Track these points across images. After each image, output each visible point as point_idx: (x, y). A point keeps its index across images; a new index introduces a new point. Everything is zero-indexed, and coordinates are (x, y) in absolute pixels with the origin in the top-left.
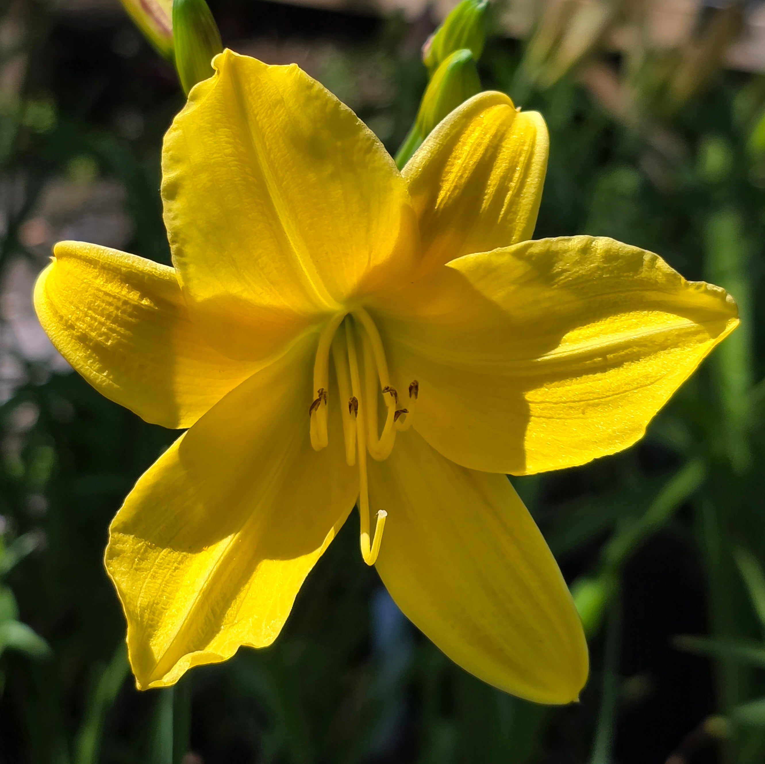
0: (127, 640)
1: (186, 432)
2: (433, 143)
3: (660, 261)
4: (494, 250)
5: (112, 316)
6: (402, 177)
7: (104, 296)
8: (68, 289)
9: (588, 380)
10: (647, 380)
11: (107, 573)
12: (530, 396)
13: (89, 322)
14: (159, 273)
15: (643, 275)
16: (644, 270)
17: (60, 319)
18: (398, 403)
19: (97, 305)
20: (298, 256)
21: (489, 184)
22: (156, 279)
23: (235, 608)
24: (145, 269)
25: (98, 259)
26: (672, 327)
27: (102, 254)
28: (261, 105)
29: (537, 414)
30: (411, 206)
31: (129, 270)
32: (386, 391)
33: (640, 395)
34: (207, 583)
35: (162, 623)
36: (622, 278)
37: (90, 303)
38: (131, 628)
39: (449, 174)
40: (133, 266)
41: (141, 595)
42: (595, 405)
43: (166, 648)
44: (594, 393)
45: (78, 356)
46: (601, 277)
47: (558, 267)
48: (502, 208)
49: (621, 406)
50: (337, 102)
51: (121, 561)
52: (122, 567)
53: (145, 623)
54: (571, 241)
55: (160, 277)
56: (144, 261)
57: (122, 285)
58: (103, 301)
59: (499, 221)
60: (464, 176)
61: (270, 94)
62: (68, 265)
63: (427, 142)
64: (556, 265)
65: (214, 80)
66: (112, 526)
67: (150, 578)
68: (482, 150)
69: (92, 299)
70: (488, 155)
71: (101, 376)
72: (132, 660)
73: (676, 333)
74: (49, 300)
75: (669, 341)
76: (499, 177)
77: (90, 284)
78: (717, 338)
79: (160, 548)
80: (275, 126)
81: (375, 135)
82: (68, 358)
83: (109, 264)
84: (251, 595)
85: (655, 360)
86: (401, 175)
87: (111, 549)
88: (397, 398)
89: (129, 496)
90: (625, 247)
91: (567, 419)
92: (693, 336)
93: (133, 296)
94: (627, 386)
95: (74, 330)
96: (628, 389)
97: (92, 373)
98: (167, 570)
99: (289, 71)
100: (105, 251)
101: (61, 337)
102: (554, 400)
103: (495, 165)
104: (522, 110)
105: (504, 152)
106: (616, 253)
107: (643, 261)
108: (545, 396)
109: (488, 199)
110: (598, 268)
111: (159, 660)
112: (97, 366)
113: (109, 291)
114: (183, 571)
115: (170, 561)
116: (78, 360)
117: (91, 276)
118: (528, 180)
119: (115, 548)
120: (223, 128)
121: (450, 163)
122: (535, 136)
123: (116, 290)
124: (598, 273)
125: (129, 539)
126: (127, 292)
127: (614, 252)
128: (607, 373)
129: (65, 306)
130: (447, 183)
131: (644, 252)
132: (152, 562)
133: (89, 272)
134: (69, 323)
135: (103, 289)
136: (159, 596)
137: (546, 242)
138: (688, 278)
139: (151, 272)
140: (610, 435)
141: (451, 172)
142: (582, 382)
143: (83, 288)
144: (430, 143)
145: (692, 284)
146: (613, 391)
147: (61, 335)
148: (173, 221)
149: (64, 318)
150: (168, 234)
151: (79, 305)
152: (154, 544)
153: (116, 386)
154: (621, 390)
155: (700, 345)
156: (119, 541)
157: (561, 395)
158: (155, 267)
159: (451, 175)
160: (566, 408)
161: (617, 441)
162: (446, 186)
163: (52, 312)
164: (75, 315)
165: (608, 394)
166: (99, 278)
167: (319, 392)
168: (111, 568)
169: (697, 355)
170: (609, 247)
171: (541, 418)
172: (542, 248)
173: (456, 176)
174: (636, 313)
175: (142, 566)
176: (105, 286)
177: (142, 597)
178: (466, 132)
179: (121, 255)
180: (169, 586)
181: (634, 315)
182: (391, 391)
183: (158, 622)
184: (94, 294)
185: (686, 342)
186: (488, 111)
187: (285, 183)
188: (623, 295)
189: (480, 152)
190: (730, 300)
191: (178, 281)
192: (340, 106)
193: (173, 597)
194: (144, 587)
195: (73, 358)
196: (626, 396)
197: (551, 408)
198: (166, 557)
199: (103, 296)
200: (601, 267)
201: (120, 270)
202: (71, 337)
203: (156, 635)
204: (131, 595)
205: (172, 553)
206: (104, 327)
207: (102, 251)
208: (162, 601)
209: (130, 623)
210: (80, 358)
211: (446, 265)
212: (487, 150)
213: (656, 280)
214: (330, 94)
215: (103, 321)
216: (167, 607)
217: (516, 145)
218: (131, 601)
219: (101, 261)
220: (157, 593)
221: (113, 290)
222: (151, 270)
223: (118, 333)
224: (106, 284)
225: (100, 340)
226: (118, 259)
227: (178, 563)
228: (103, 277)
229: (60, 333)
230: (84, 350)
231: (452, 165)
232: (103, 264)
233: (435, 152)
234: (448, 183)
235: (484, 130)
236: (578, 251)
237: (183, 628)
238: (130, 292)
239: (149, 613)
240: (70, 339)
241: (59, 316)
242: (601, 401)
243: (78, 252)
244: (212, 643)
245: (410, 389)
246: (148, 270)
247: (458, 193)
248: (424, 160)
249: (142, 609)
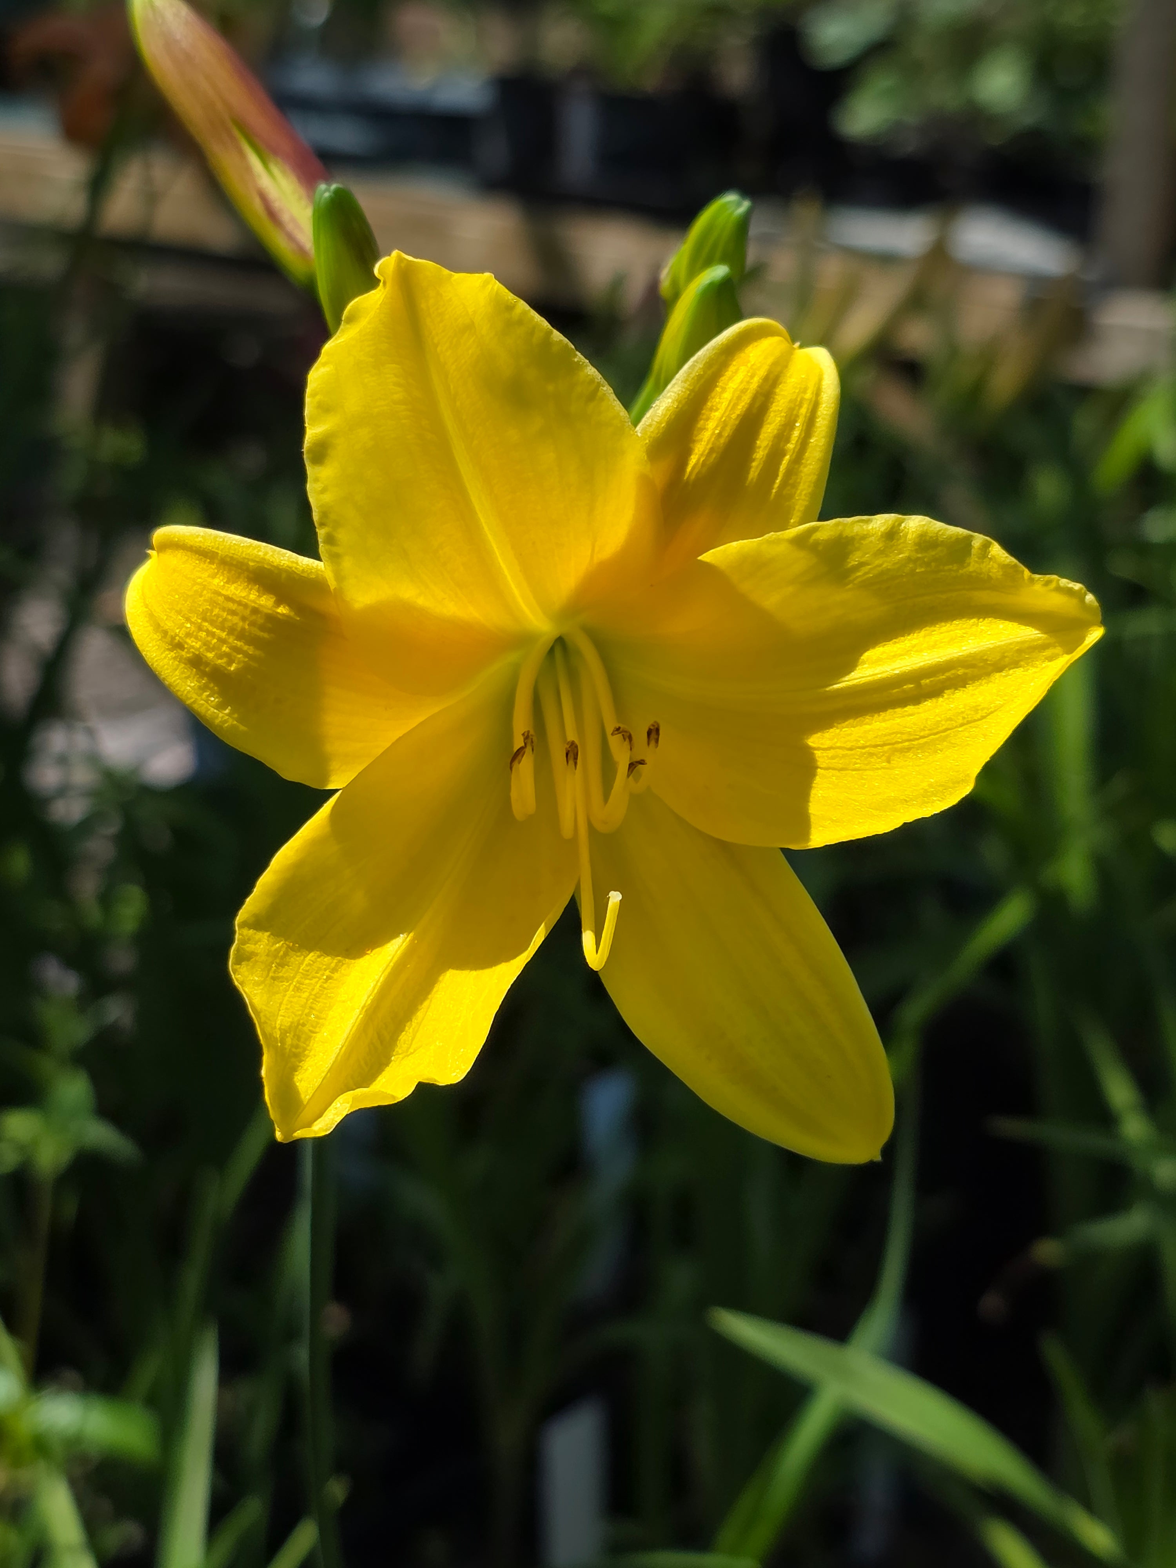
0: (263, 1072)
1: (339, 793)
2: (680, 388)
3: (995, 548)
4: (766, 536)
5: (236, 630)
6: (637, 435)
7: (225, 601)
9: (895, 716)
10: (977, 713)
11: (234, 983)
12: (815, 740)
13: (205, 638)
14: (301, 569)
15: (971, 569)
16: (972, 561)
17: (163, 635)
18: (632, 750)
19: (215, 615)
20: (495, 546)
21: (758, 445)
23: (410, 1033)
24: (282, 564)
25: (216, 551)
26: (1010, 639)
27: (222, 545)
28: (442, 330)
29: (825, 766)
31: (260, 565)
32: (616, 732)
33: (967, 734)
34: (371, 997)
35: (310, 1051)
36: (943, 573)
37: (205, 612)
38: (268, 1056)
39: (703, 431)
40: (265, 559)
41: (281, 1013)
42: (905, 750)
43: (317, 1085)
44: (902, 733)
45: (189, 686)
46: (912, 572)
47: (854, 560)
48: (776, 478)
49: (940, 750)
51: (253, 967)
52: (254, 975)
53: (288, 1051)
54: (872, 523)
55: (303, 575)
56: (281, 553)
57: (250, 586)
58: (224, 609)
59: (773, 494)
60: (723, 432)
61: (456, 315)
62: (174, 559)
63: (673, 387)
64: (851, 556)
65: (379, 294)
66: (239, 920)
67: (293, 990)
68: (749, 398)
69: (208, 607)
70: (757, 405)
71: (221, 715)
72: (271, 1103)
73: (1017, 648)
74: (147, 609)
75: (1007, 659)
76: (771, 435)
77: (205, 585)
78: (1073, 654)
79: (305, 950)
80: (463, 361)
81: (600, 376)
82: (175, 690)
83: (232, 558)
84: (431, 1015)
85: (987, 686)
86: (636, 433)
87: (239, 951)
88: (632, 742)
89: (263, 878)
90: (946, 529)
91: (866, 770)
92: (1039, 652)
93: (266, 602)
94: (948, 722)
95: (183, 651)
96: (951, 726)
97: (208, 708)
98: (317, 979)
99: (481, 285)
100: (226, 540)
101: (166, 660)
102: (849, 745)
103: (767, 420)
104: (801, 347)
105: (778, 401)
106: (934, 538)
107: (971, 549)
108: (836, 740)
109: (757, 467)
110: (909, 559)
111: (307, 1101)
112: (216, 700)
113: (233, 595)
114: (337, 982)
116: (189, 692)
117: (206, 574)
118: (812, 441)
119: (244, 950)
120: (391, 364)
121: (704, 417)
122: (820, 380)
123: (241, 593)
124: (909, 567)
125: (264, 937)
126: (258, 596)
127: (931, 537)
128: (921, 705)
129: (171, 617)
131: (972, 536)
132: (296, 969)
133: (203, 569)
134: (176, 641)
135: (224, 592)
136: (306, 1014)
137: (837, 524)
138: (1034, 571)
139: (291, 568)
140: (925, 790)
141: (705, 428)
142: (887, 718)
143: (196, 591)
144: (677, 389)
145: (1039, 578)
146: (929, 730)
147: (165, 658)
148: (320, 495)
149: (169, 634)
150: (314, 514)
151: (190, 615)
152: (297, 945)
153: (242, 728)
154: (940, 729)
155: (1049, 664)
156: (249, 939)
157: (857, 738)
158: (295, 562)
159: (705, 433)
160: (865, 756)
161: (935, 799)
162: (698, 449)
163: (151, 626)
164: (184, 629)
165: (922, 734)
166: (218, 576)
167: (523, 734)
168: (240, 976)
169: (1045, 678)
170: (925, 530)
171: (832, 771)
172: (832, 533)
173: (713, 433)
174: (961, 622)
175: (281, 974)
176: (226, 588)
177: (283, 1016)
178: (725, 373)
179: (249, 544)
180: (319, 1002)
182: (623, 733)
183: (305, 1050)
184: (211, 598)
185: (1030, 661)
186: (756, 346)
188: (944, 597)
189: (745, 401)
190: (1090, 601)
191: (328, 580)
193: (325, 1016)
194: (284, 1002)
196: (947, 736)
197: (844, 756)
198: (314, 962)
199: (223, 602)
200: (913, 558)
201: (247, 565)
202: (178, 660)
203: (302, 1067)
204: (267, 1012)
205: (323, 957)
206: (225, 646)
207: (221, 540)
208: (310, 1021)
209: (267, 1052)
210: (191, 690)
211: (699, 558)
212: (754, 398)
213: (989, 576)
215: (224, 637)
216: (317, 1030)
217: (795, 392)
218: (267, 1021)
219: (220, 552)
220: (303, 1011)
221: (237, 593)
222: (290, 565)
223: (246, 654)
224: (227, 585)
225: (219, 663)
226: (245, 551)
227: (330, 970)
228: (223, 574)
229: (164, 655)
230: (197, 678)
231: (708, 419)
232: (223, 556)
233: (684, 402)
234: (701, 445)
235: (751, 371)
236: (882, 536)
237: (339, 1058)
238: (261, 597)
239: (292, 1037)
240: (178, 663)
241: (163, 630)
242: (914, 745)
243: (187, 541)
244: (379, 1078)
245: (649, 733)
246: (286, 565)
247: (715, 459)
248: (668, 412)
249: (282, 1031)
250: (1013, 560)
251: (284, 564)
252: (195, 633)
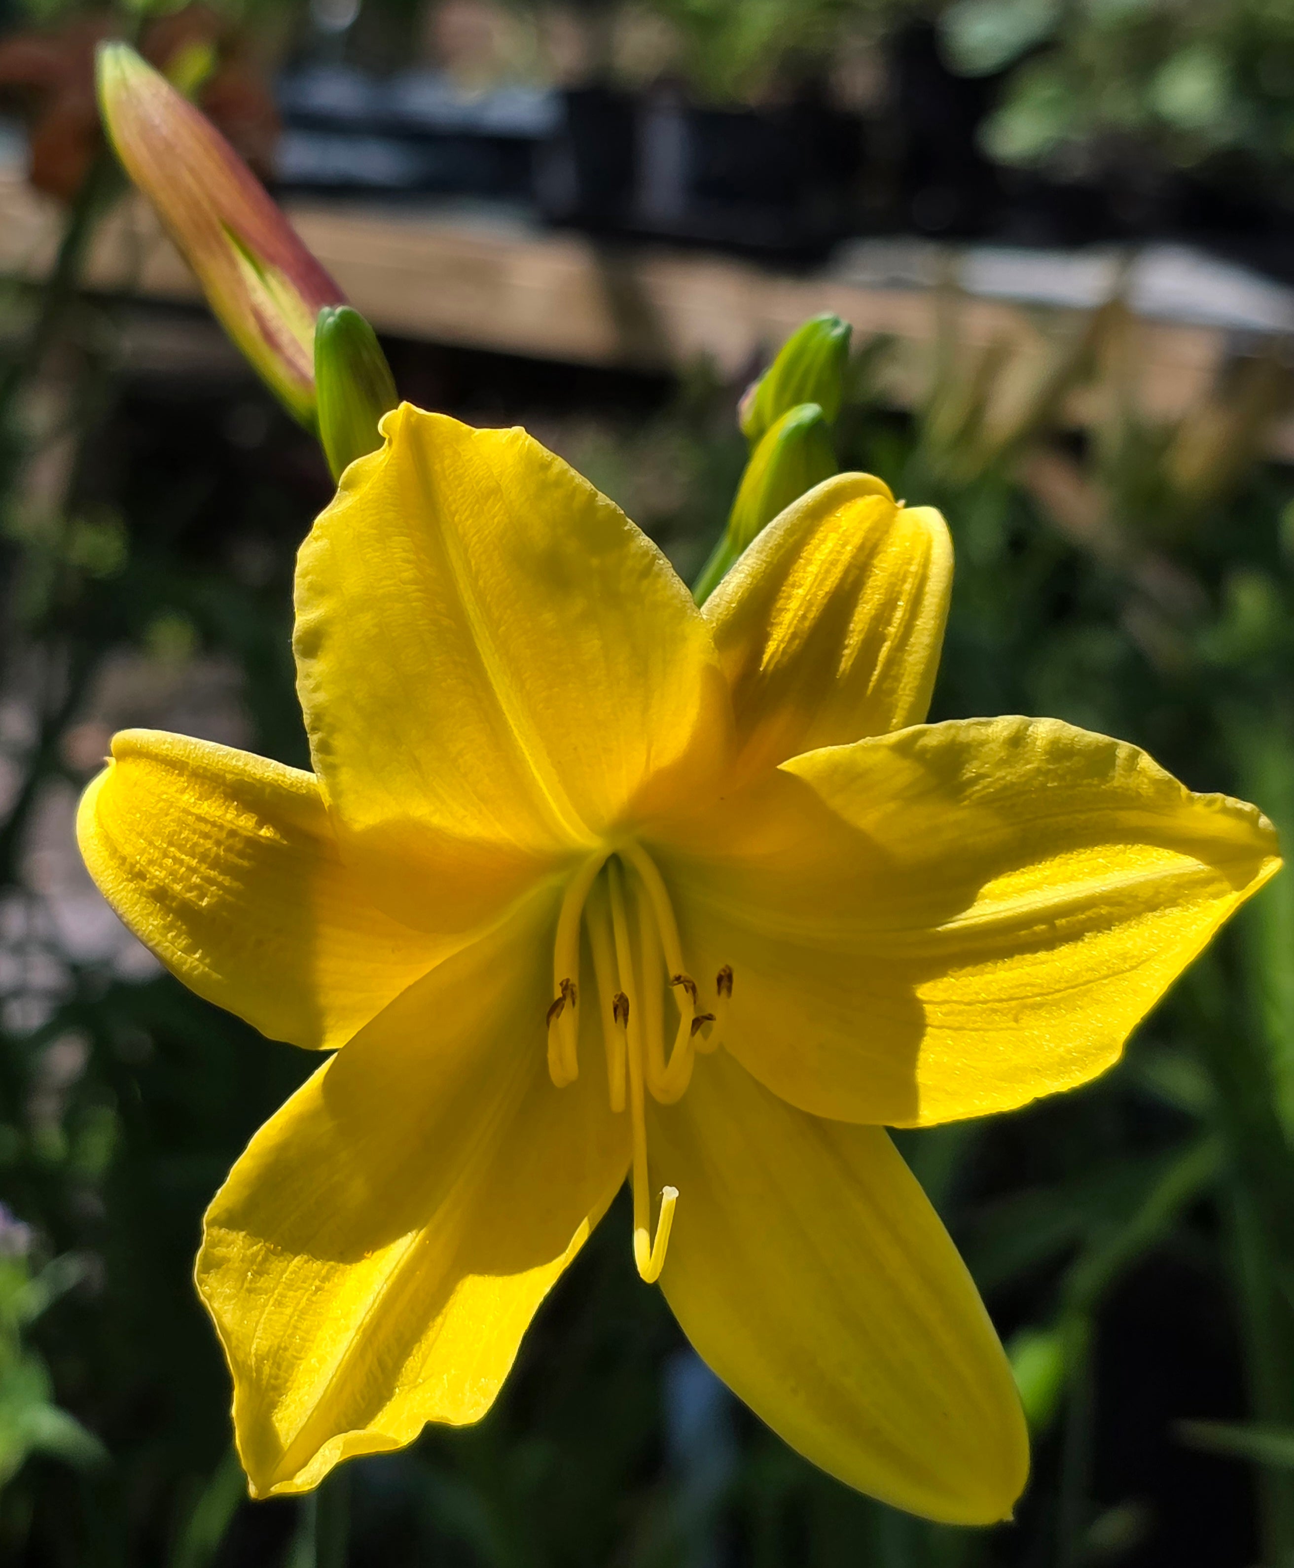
0: (234, 1411)
1: (336, 1055)
2: (755, 560)
3: (1145, 759)
4: (861, 742)
5: (208, 856)
6: (702, 618)
7: (196, 822)
8: (134, 811)
9: (1023, 963)
10: (1125, 962)
11: (200, 1298)
12: (925, 991)
13: (171, 867)
14: (289, 782)
15: (1116, 783)
16: (1116, 774)
17: (121, 862)
18: (697, 1003)
19: (184, 838)
20: (527, 753)
21: (851, 629)
22: (284, 793)
23: (418, 1358)
24: (265, 776)
25: (187, 760)
26: (1166, 871)
27: (192, 751)
28: (462, 497)
29: (936, 1023)
30: (719, 666)
31: (239, 777)
32: (676, 982)
33: (1113, 989)
34: (371, 1314)
35: (294, 1381)
36: (1080, 789)
37: (172, 834)
38: (240, 1389)
39: (784, 613)
40: (245, 771)
41: (258, 1334)
42: (1036, 1007)
43: (301, 1425)
44: (1033, 986)
45: (153, 925)
46: (1043, 787)
47: (970, 771)
48: (875, 670)
49: (1081, 1008)
50: (592, 492)
51: (224, 1276)
52: (225, 1286)
53: (264, 1382)
54: (992, 726)
55: (291, 790)
56: (265, 763)
57: (227, 803)
58: (194, 832)
59: (869, 692)
60: (808, 615)
61: (477, 478)
62: (135, 770)
63: (745, 559)
64: (967, 766)
65: (383, 454)
66: (208, 1216)
67: (273, 1305)
68: (840, 572)
69: (175, 828)
70: (850, 579)
71: (190, 960)
72: (242, 1450)
73: (1174, 881)
74: (102, 830)
75: (1162, 895)
76: (868, 616)
77: (173, 802)
78: (1244, 890)
79: (289, 1254)
80: (487, 532)
81: (656, 546)
83: (205, 769)
84: (445, 1335)
85: (1137, 929)
86: (700, 614)
87: (205, 1255)
88: (696, 994)
89: (238, 1164)
90: (1083, 735)
91: (988, 1030)
92: (1202, 887)
93: (246, 822)
94: (1090, 973)
95: (145, 881)
96: (1092, 978)
97: (176, 954)
98: (303, 1291)
99: (509, 440)
100: (198, 746)
101: (124, 893)
102: (967, 999)
103: (862, 598)
104: (907, 506)
105: (877, 575)
106: (1069, 746)
107: (1115, 760)
108: (951, 992)
109: (851, 654)
110: (1038, 771)
111: (288, 1445)
112: (183, 942)
113: (205, 814)
114: (329, 1293)
115: (307, 1277)
116: (151, 931)
117: (175, 788)
118: (918, 623)
119: (213, 1254)
120: (399, 536)
121: (785, 595)
122: (929, 548)
123: (216, 811)
124: (1039, 780)
125: (238, 1239)
126: (236, 815)
127: (1066, 744)
128: (1056, 951)
129: (130, 840)
130: (779, 627)
131: (1117, 744)
132: (277, 1278)
133: (170, 782)
134: (136, 870)
135: (195, 810)
136: (289, 1336)
137: (950, 727)
138: (1193, 788)
139: (277, 781)
140: (1062, 1057)
141: (785, 609)
142: (1013, 966)
143: (161, 809)
144: (750, 561)
145: (1200, 797)
146: (1067, 982)
147: (123, 889)
148: (313, 694)
149: (128, 860)
150: (305, 716)
151: (153, 838)
152: (280, 1248)
153: (216, 976)
154: (1081, 981)
155: (1215, 902)
156: (220, 1241)
157: (978, 990)
158: (283, 773)
159: (786, 615)
160: (987, 1012)
161: (1073, 1068)
162: (778, 632)
163: (107, 850)
164: (146, 855)
165: (1057, 987)
166: (187, 791)
167: (561, 984)
168: (207, 1288)
169: (1208, 919)
170: (1057, 736)
171: (944, 1029)
172: (942, 738)
173: (795, 616)
174: (1104, 848)
175: (259, 1285)
176: (198, 806)
177: (260, 1338)
178: (811, 542)
179: (224, 753)
180: (304, 1319)
181: (1102, 851)
182: (686, 984)
183: (286, 1381)
184: (179, 818)
185: (1190, 898)
186: (849, 507)
187: (503, 628)
188: (1083, 817)
189: (835, 576)
190: (1265, 825)
191: (322, 795)
192: (597, 499)
193: (312, 1338)
194: (262, 1320)
195: (143, 929)
196: (1089, 990)
197: (960, 1013)
198: (300, 1269)
199: (194, 822)
200: (1043, 770)
201: (224, 777)
202: (139, 892)
203: (282, 1403)
204: (240, 1334)
205: (311, 1262)
206: (196, 876)
207: (192, 747)
208: (294, 1344)
209: (238, 1381)
210: (154, 928)
211: (779, 767)
212: (847, 572)
213: (1137, 791)
214: (579, 478)
215: (195, 865)
216: (302, 1355)
217: (896, 564)
218: (240, 1345)
219: (191, 762)
220: (285, 1332)
221: (211, 811)
222: (276, 778)
223: (220, 886)
224: (200, 802)
225: (189, 898)
226: (220, 759)
227: (321, 1279)
228: (194, 789)
229: (121, 887)
230: (162, 915)
231: (789, 597)
232: (194, 767)
233: (759, 577)
234: (781, 628)
235: (843, 538)
236: (1004, 742)
237: (329, 1391)
238: (241, 816)
239: (271, 1365)
240: (138, 896)
241: (120, 856)
242: (1047, 1000)
243: (151, 748)
244: (380, 1415)
245: (720, 980)
246: (270, 778)
247: (799, 645)
248: (740, 589)
249: (259, 1357)
250: (1165, 774)
251: (268, 776)
252: (159, 861)
